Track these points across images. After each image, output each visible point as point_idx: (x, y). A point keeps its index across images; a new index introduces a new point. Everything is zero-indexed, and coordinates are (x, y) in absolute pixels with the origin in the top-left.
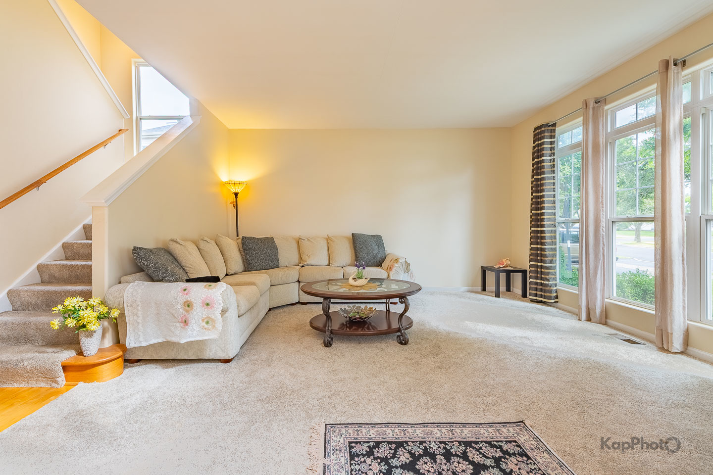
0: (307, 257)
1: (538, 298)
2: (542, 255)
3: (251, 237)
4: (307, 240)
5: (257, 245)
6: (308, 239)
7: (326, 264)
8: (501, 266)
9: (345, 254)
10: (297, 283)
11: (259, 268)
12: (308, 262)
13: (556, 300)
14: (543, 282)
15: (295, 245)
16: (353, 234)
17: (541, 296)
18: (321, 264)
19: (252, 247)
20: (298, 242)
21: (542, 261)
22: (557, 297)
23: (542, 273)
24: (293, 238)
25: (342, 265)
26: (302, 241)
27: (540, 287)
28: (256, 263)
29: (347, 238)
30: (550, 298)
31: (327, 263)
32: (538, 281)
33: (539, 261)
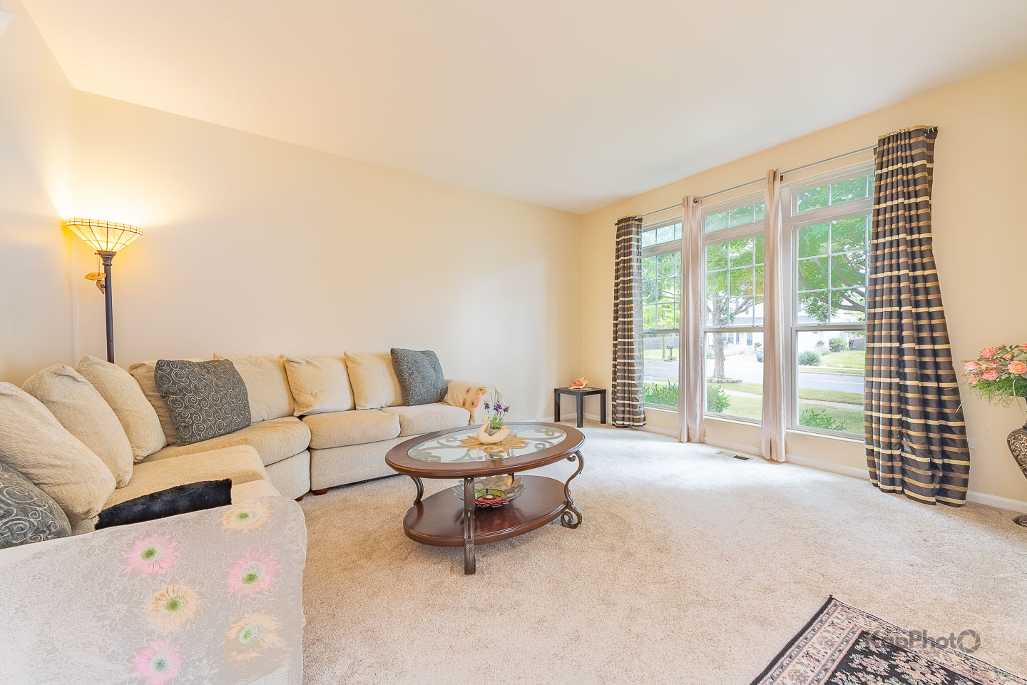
0: (310, 397)
1: (626, 423)
2: (630, 371)
3: (183, 362)
4: (304, 363)
5: (200, 380)
6: (307, 362)
7: (348, 408)
8: (580, 387)
9: (382, 387)
10: (308, 454)
11: (211, 433)
12: (316, 407)
13: (644, 422)
14: (631, 403)
15: (278, 375)
16: (393, 351)
17: (629, 419)
18: (341, 408)
19: (189, 385)
20: (285, 368)
21: (630, 378)
22: (645, 419)
23: (629, 392)
24: (270, 360)
25: (379, 407)
26: (296, 365)
27: (627, 409)
28: (204, 421)
29: (382, 357)
30: (639, 420)
31: (349, 404)
32: (626, 402)
33: (626, 378)
